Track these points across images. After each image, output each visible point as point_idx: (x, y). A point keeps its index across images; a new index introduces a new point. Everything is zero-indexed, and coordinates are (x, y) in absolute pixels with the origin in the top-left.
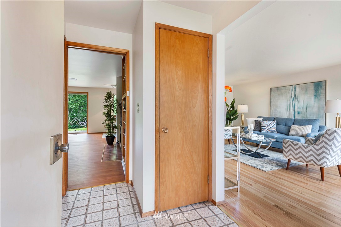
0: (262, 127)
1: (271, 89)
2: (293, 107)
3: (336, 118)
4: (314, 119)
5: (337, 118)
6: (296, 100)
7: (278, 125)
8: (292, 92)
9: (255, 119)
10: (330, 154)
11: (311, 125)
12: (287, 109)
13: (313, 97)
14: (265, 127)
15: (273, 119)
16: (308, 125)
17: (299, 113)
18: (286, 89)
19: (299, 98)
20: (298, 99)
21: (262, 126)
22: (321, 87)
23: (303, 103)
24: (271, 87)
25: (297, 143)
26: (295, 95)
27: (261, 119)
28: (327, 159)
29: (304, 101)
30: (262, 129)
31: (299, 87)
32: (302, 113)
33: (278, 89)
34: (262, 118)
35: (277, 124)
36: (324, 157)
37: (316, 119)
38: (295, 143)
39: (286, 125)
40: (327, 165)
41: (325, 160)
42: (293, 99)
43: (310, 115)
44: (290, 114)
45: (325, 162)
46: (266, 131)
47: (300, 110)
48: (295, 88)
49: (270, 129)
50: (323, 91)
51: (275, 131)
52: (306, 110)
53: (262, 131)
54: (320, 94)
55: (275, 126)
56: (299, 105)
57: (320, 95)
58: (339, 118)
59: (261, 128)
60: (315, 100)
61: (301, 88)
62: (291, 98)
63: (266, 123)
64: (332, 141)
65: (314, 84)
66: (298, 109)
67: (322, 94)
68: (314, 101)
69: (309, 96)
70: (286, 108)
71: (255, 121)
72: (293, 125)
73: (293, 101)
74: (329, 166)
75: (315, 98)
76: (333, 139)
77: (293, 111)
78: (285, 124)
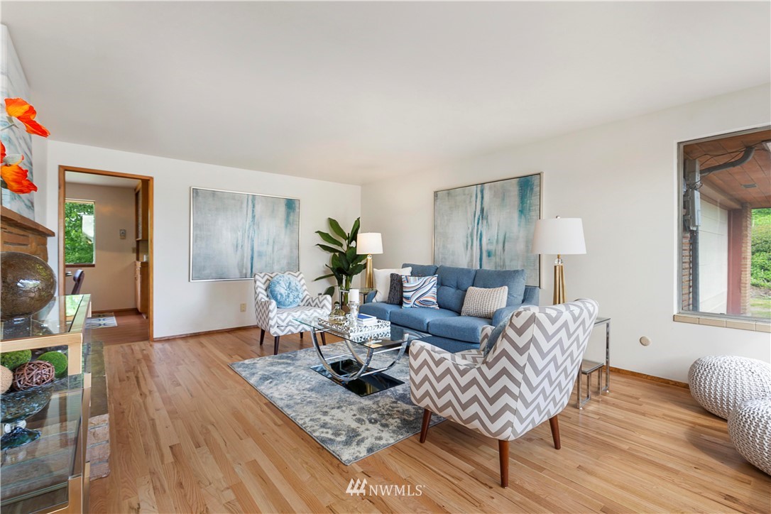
0: (405, 294)
1: (436, 194)
2: (478, 239)
3: (555, 267)
4: (514, 271)
5: (557, 268)
6: (485, 222)
7: (442, 287)
8: (476, 202)
9: (394, 271)
10: (521, 396)
11: (506, 287)
12: (467, 246)
13: (516, 215)
14: (410, 294)
15: (434, 270)
16: (502, 286)
17: (489, 255)
18: (464, 194)
19: (489, 218)
20: (487, 219)
21: (404, 290)
22: (532, 189)
23: (498, 230)
24: (435, 190)
25: (442, 355)
26: (482, 210)
27: (406, 272)
28: (515, 412)
29: (498, 225)
30: (404, 300)
31: (490, 188)
32: (495, 255)
33: (448, 193)
34: (410, 269)
35: (441, 284)
36: (506, 407)
37: (517, 271)
38: (437, 357)
39: (458, 288)
40: (514, 431)
41: (508, 416)
42: (479, 219)
43: (511, 260)
44: (472, 255)
45: (509, 424)
46: (412, 304)
47: (492, 248)
48: (482, 192)
49: (421, 299)
50: (535, 200)
51: (433, 304)
52: (504, 247)
53: (404, 305)
54: (530, 207)
55: (435, 290)
56: (490, 234)
57: (529, 210)
58: (562, 267)
59: (402, 297)
60: (520, 222)
61: (495, 192)
62: (475, 216)
63: (413, 282)
64: (527, 353)
65: (519, 182)
66: (487, 244)
67: (534, 208)
68: (519, 225)
69: (508, 211)
70: (465, 242)
71: (392, 275)
72: (473, 286)
73: (478, 224)
74: (521, 433)
75: (520, 217)
76: (527, 347)
77: (478, 250)
78: (455, 285)
